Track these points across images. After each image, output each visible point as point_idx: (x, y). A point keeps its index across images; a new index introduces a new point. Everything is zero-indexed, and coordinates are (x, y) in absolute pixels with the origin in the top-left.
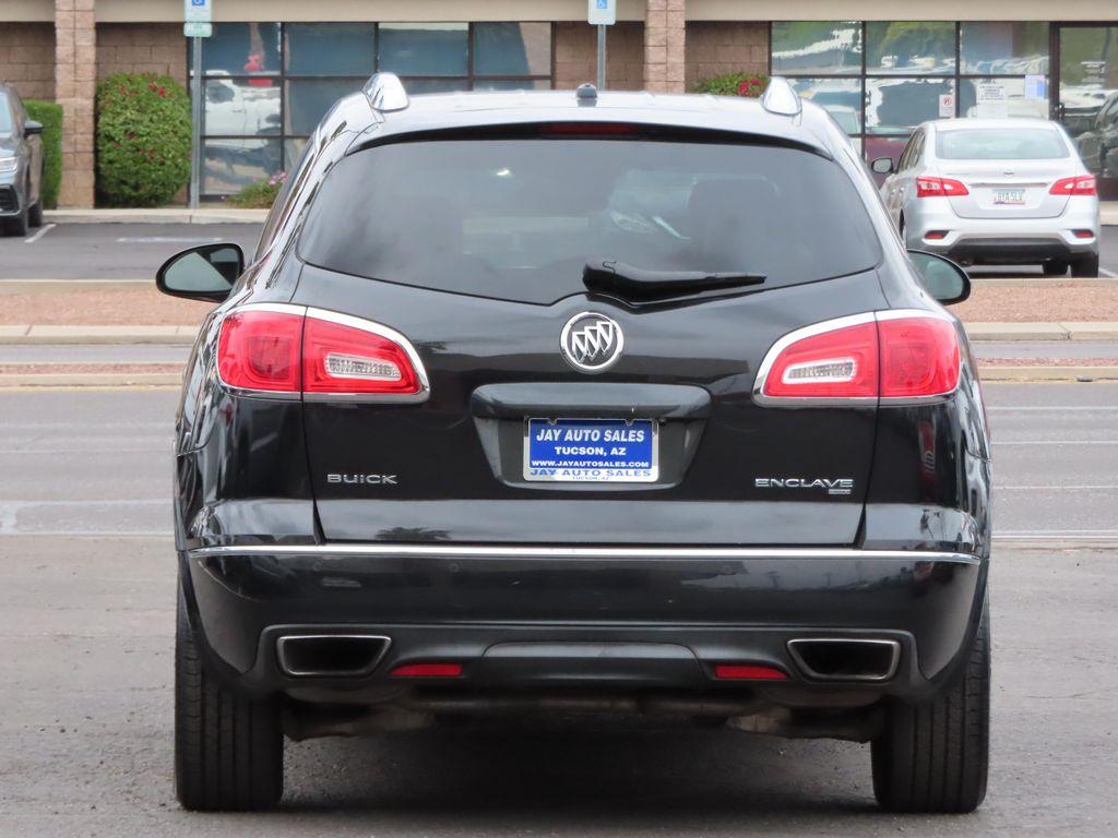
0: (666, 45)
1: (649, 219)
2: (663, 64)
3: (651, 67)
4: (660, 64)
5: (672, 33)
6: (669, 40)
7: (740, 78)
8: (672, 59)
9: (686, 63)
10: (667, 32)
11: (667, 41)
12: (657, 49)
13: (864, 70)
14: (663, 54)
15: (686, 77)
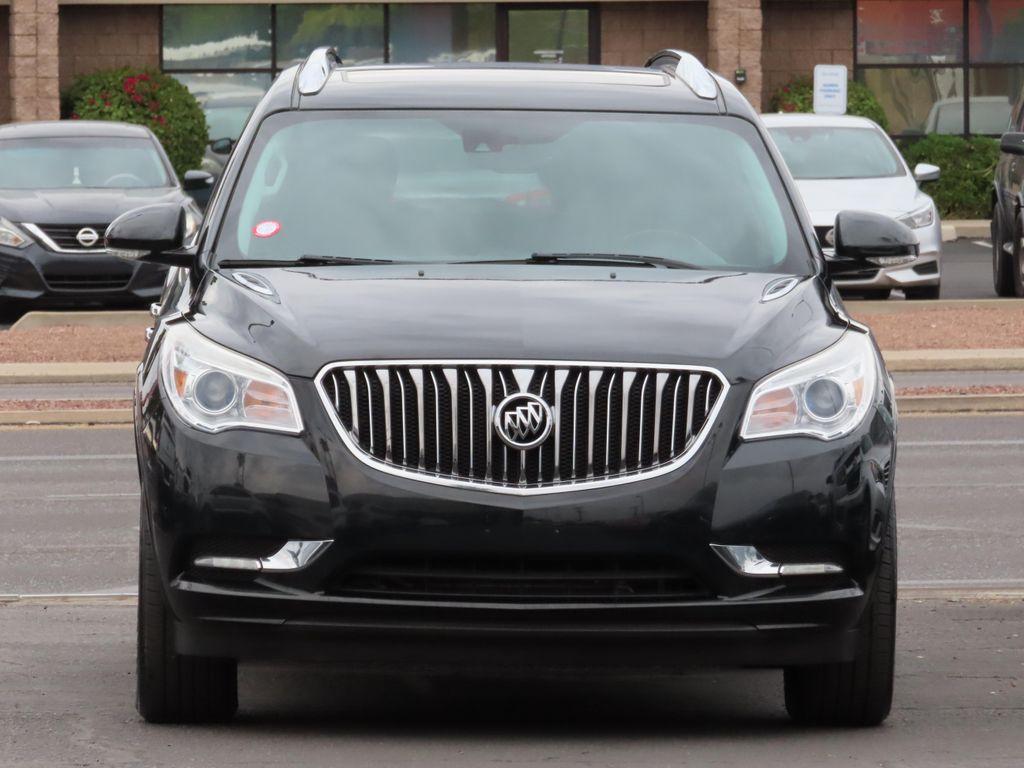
0: (36, 34)
1: (18, 224)
2: (32, 56)
3: (18, 60)
4: (28, 56)
5: (43, 19)
6: (40, 28)
7: (126, 73)
8: (43, 51)
9: (61, 55)
10: (36, 18)
11: (37, 30)
12: (26, 39)
13: (274, 64)
14: (32, 45)
15: (60, 72)
